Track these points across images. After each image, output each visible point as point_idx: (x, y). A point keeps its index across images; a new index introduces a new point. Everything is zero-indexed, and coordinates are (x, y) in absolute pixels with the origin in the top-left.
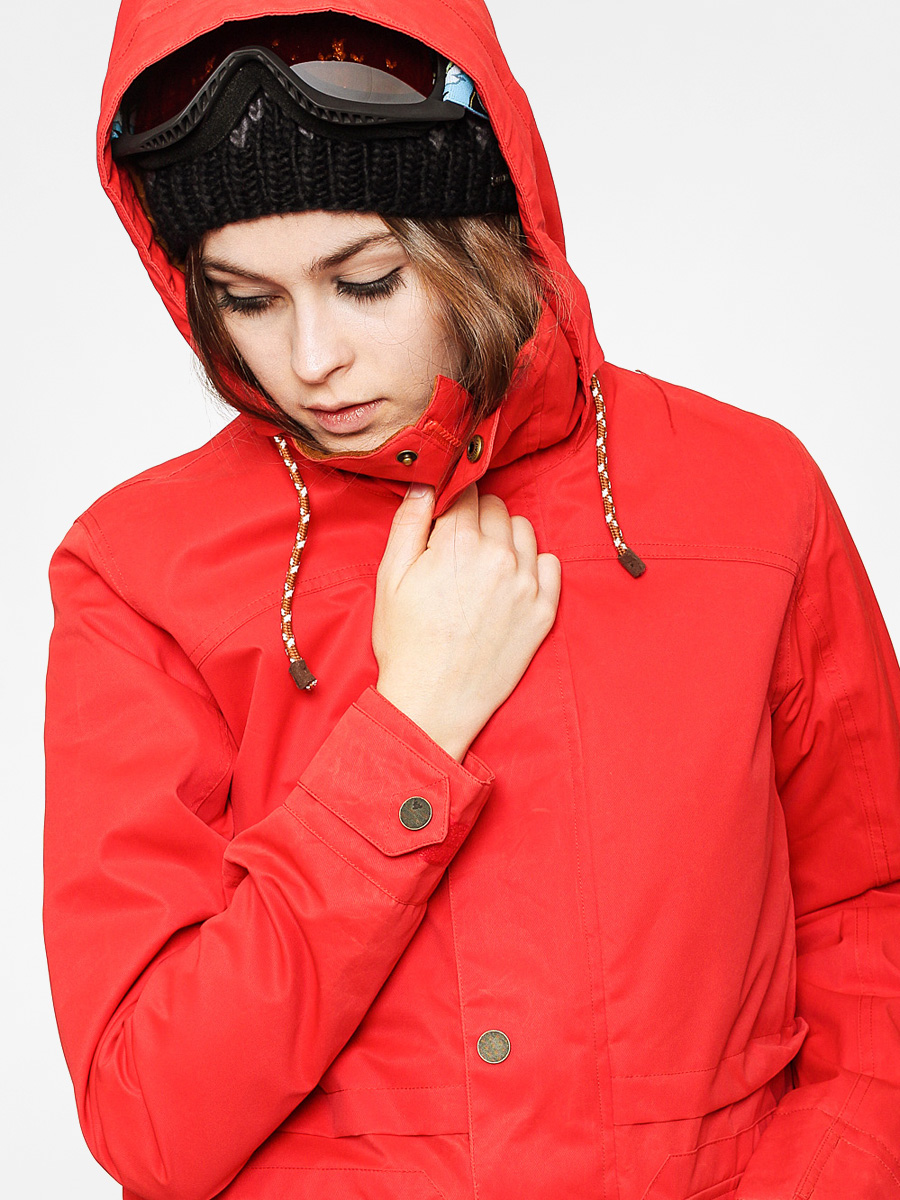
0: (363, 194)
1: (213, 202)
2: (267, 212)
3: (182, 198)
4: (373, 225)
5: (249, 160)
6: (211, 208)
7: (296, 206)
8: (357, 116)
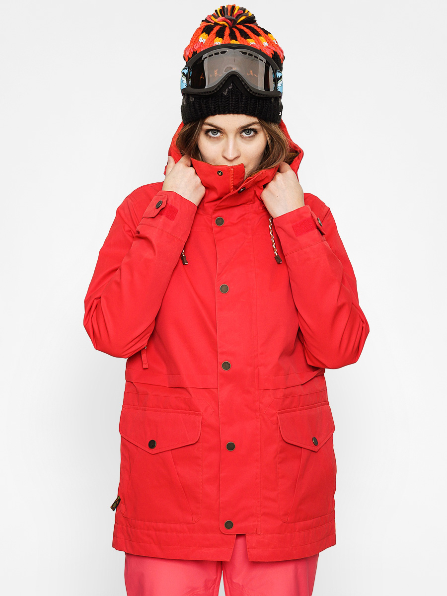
0: (255, 112)
1: (215, 108)
2: (229, 113)
3: (204, 106)
4: (255, 120)
5: (227, 98)
6: (214, 109)
7: (238, 113)
8: (261, 95)
